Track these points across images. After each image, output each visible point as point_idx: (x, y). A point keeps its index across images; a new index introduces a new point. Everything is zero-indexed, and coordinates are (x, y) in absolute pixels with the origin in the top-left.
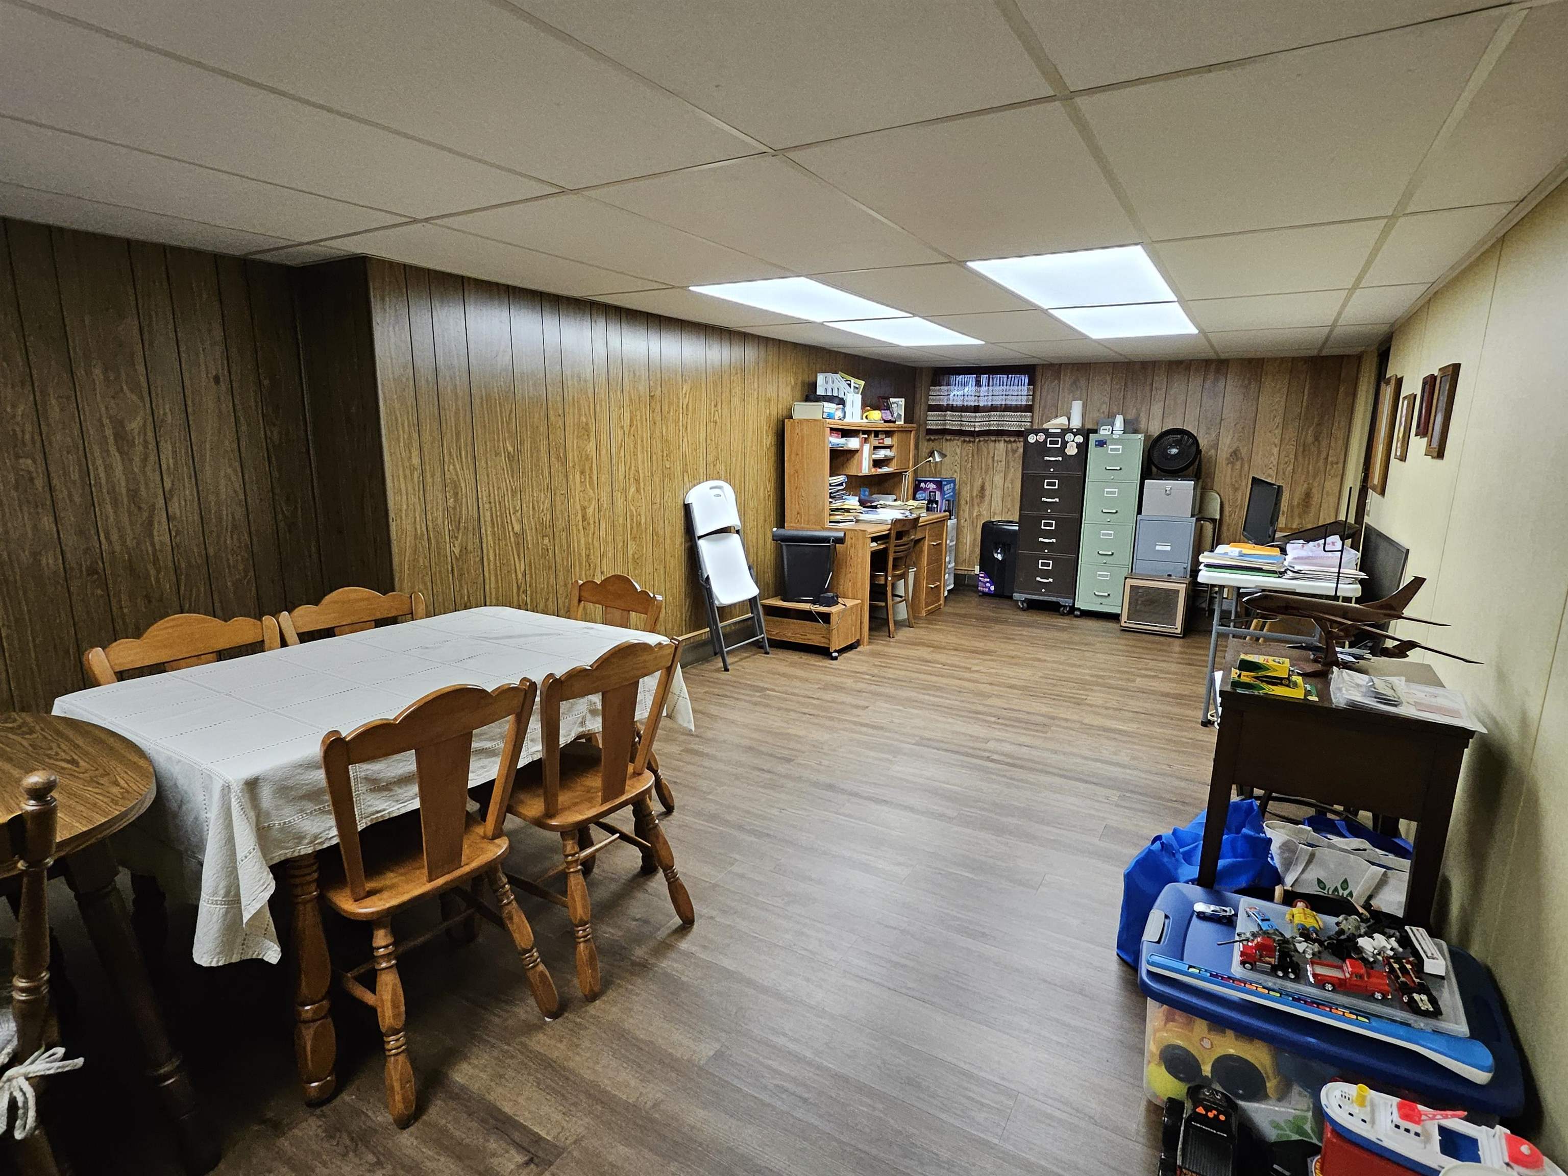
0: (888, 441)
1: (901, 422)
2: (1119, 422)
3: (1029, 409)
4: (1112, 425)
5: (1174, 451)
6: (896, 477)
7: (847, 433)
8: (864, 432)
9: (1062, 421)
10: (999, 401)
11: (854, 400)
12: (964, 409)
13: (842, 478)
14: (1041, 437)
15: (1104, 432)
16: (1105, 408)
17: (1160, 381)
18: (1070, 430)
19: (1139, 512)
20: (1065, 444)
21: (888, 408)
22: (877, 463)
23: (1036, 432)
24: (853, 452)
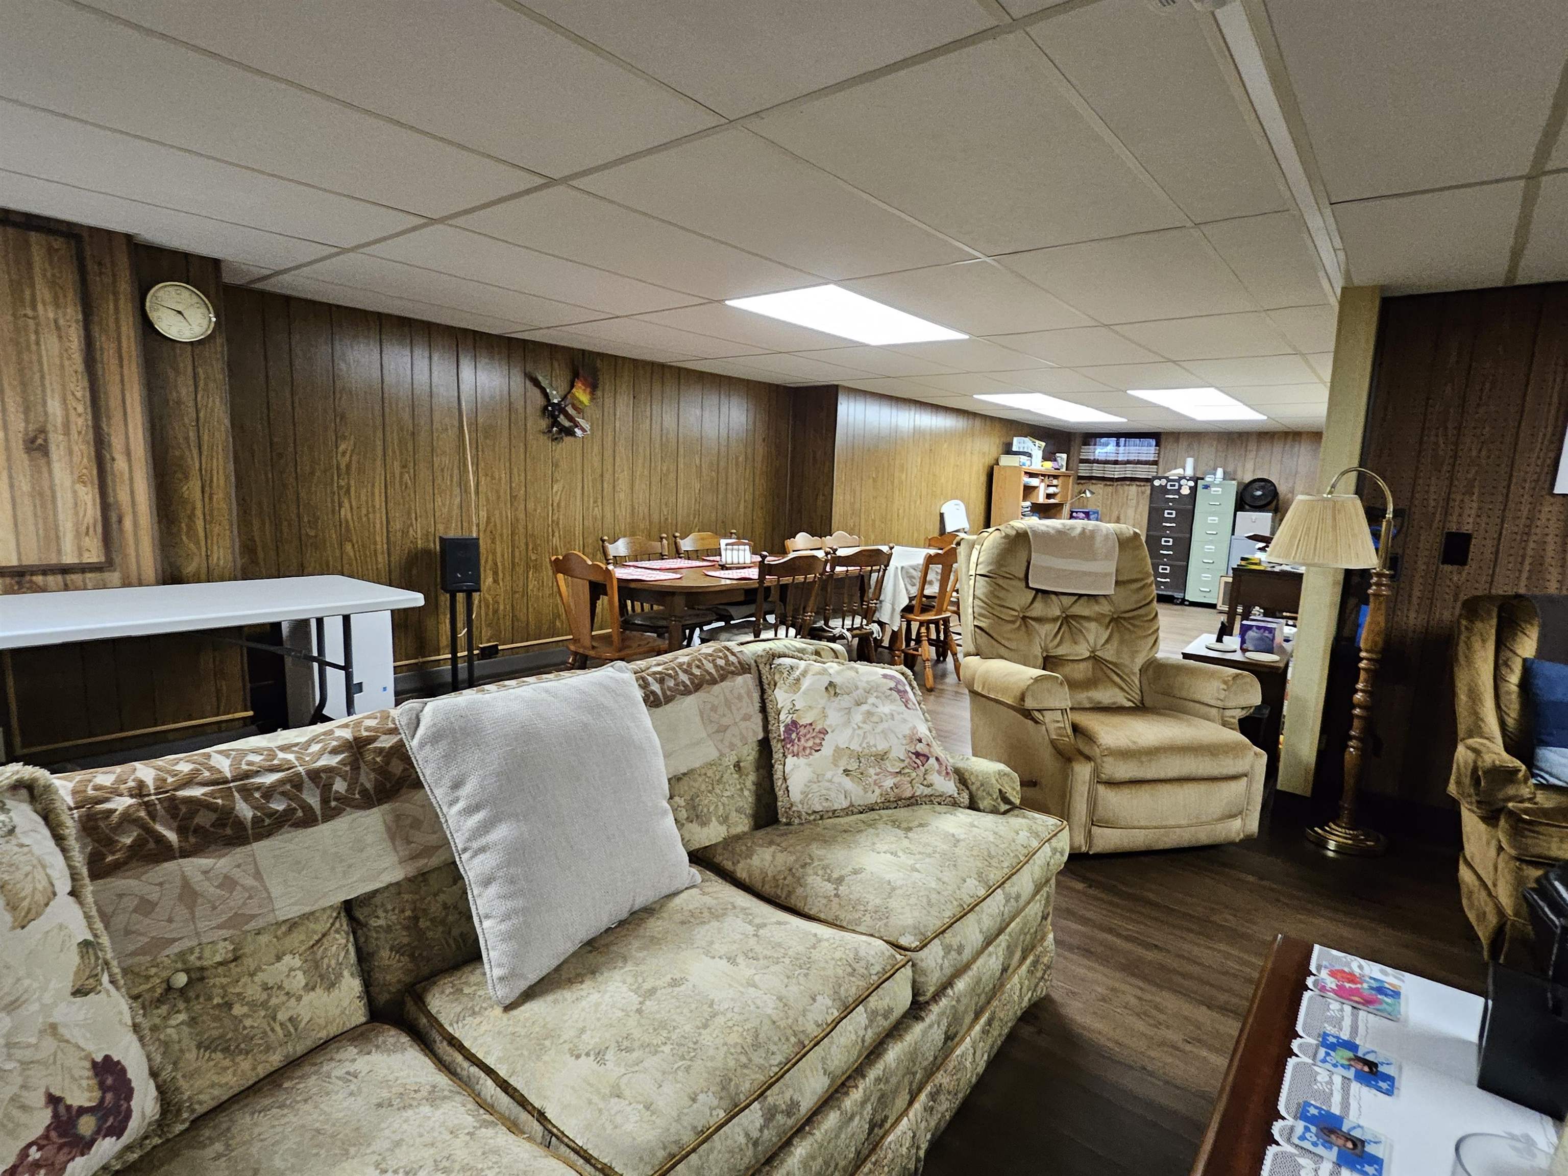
0: (1055, 482)
1: (1064, 470)
2: (1220, 472)
3: (1155, 463)
4: (1215, 474)
5: (1259, 493)
6: (1059, 506)
7: (1031, 475)
8: (1043, 475)
9: (1180, 471)
10: (1132, 458)
11: (1038, 454)
12: (1106, 462)
13: (1028, 504)
14: (1164, 482)
15: (1209, 479)
16: (1211, 463)
17: (1252, 446)
18: (1184, 478)
19: (1233, 534)
20: (1180, 486)
21: (1055, 460)
22: (1049, 496)
23: (1160, 478)
24: (1035, 488)
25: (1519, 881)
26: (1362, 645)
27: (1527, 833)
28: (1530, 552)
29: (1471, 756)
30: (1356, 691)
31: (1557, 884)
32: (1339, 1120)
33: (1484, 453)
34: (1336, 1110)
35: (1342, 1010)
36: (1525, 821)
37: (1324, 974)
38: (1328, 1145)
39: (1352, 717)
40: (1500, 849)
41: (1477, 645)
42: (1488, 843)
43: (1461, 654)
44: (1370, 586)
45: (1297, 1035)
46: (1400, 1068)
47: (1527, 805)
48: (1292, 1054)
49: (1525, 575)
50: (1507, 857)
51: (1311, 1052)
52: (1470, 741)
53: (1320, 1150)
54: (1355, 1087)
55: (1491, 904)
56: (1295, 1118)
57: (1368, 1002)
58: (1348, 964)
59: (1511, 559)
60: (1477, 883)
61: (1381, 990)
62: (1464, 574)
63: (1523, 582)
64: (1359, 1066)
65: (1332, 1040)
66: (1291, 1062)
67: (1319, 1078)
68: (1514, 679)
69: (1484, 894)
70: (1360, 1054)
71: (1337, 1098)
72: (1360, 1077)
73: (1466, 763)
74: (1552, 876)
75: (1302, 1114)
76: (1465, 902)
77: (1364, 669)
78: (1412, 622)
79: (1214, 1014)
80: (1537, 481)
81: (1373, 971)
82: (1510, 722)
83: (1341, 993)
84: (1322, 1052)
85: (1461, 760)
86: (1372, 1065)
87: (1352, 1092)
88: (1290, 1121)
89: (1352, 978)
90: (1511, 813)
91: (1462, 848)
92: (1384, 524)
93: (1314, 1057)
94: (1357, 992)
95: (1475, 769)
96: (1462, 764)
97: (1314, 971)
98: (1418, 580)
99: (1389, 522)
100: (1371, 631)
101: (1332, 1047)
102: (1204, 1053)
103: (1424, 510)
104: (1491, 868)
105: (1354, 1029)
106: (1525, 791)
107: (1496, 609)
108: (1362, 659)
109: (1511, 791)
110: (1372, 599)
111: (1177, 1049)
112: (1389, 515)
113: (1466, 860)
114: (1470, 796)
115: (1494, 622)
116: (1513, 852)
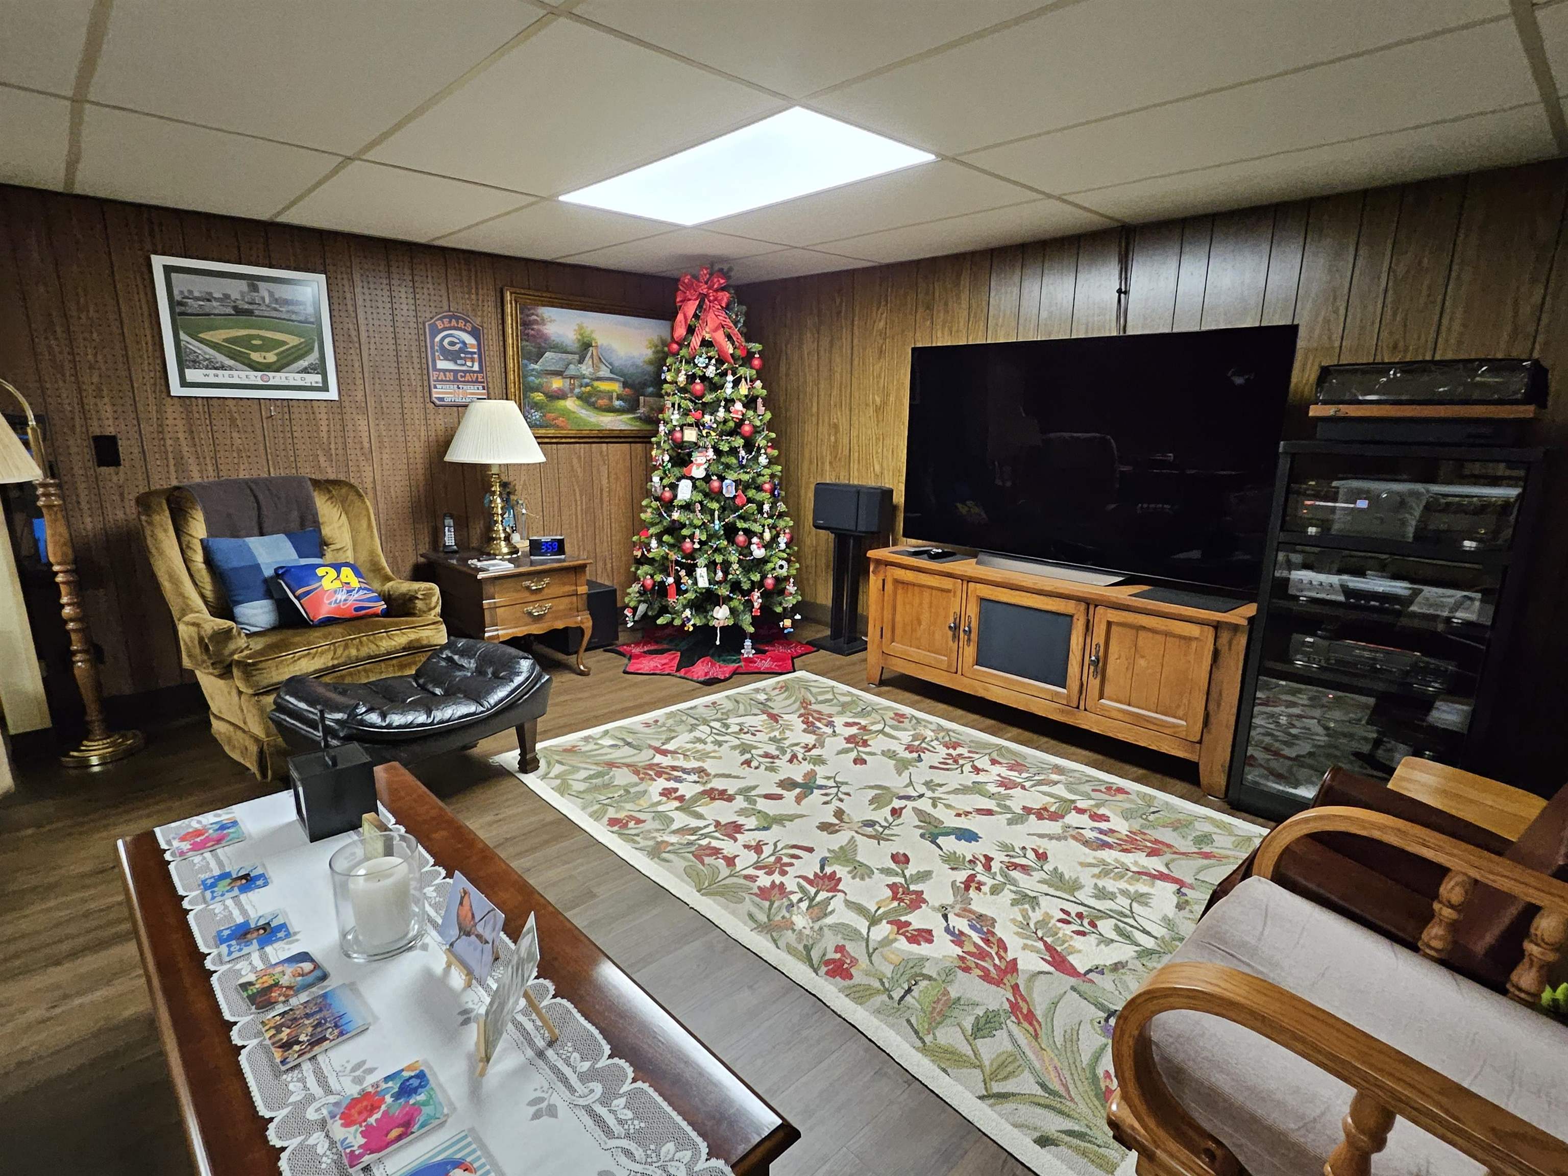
25: (262, 710)
26: (52, 559)
27: (254, 673)
28: (170, 449)
29: (193, 630)
30: (63, 606)
31: (287, 698)
32: (246, 923)
33: (100, 357)
34: (240, 920)
35: (204, 858)
36: (249, 664)
37: (176, 844)
38: (249, 943)
39: (68, 632)
40: (240, 693)
41: (161, 535)
42: (229, 693)
43: (151, 547)
44: (37, 498)
45: (183, 898)
46: (264, 865)
47: (246, 652)
48: (187, 912)
49: (172, 469)
50: (247, 697)
51: (200, 900)
52: (186, 619)
53: (246, 950)
54: (243, 898)
55: (247, 738)
56: (217, 947)
57: (219, 841)
58: (189, 826)
59: (157, 456)
60: (231, 729)
61: (223, 827)
62: (121, 474)
63: (173, 475)
64: (239, 883)
65: (209, 882)
66: (191, 918)
67: (217, 911)
68: (198, 557)
69: (239, 733)
70: (234, 876)
71: (236, 913)
72: (244, 889)
73: (191, 637)
74: (282, 694)
75: (221, 940)
76: (227, 749)
77: (63, 583)
78: (89, 527)
79: (67, 965)
80: (155, 384)
81: (209, 819)
82: (209, 593)
83: (196, 847)
84: (208, 894)
85: (186, 637)
86: (246, 877)
87: (243, 902)
88: (215, 952)
89: (198, 833)
90: (238, 663)
91: (208, 708)
92: (29, 431)
93: (205, 901)
94: (208, 839)
95: (201, 639)
96: (187, 640)
97: (166, 847)
98: (82, 486)
99: (33, 429)
100: (56, 543)
101: (213, 885)
102: (77, 1001)
103: (61, 415)
104: (239, 712)
105: (220, 864)
106: (242, 642)
107: (164, 502)
108: (56, 573)
109: (232, 646)
110: (44, 511)
111: (49, 1019)
112: (32, 422)
113: (216, 717)
114: (204, 662)
115: (167, 513)
116: (251, 691)
